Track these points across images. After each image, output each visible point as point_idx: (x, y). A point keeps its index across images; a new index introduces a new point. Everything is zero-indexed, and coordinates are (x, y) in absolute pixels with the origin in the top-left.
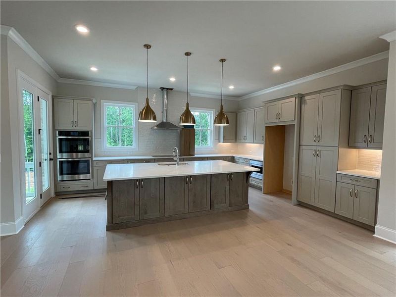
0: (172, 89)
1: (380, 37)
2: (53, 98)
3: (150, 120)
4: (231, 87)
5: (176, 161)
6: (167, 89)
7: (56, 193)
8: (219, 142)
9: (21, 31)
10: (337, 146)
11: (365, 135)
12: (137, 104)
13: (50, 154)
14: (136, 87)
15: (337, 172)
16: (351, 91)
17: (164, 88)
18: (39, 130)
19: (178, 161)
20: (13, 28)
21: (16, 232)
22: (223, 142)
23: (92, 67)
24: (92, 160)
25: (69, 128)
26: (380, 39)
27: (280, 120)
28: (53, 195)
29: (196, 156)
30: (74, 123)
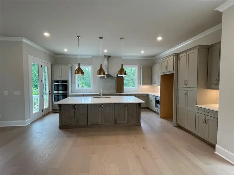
0: (111, 56)
1: (215, 10)
2: (51, 65)
3: (80, 74)
4: (143, 52)
5: (101, 96)
6: (108, 56)
7: (53, 110)
8: (141, 85)
9: (28, 38)
10: (196, 87)
11: (217, 80)
12: (92, 65)
13: (49, 91)
14: (92, 56)
15: (196, 105)
16: (208, 48)
17: (106, 56)
18: (42, 80)
19: (102, 96)
20: (24, 38)
21: (25, 125)
22: (142, 85)
23: (64, 49)
24: (68, 94)
25: (58, 79)
26: (215, 11)
27: (167, 71)
28: (51, 110)
29: (124, 93)
30: (60, 77)
